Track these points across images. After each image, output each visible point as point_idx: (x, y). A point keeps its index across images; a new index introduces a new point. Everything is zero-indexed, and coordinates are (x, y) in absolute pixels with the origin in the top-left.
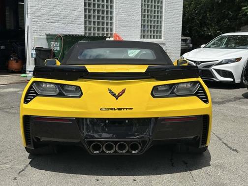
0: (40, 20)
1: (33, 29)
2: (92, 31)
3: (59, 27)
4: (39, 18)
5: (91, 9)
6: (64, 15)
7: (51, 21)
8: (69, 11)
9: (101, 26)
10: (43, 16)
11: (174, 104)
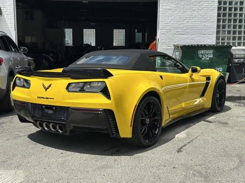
0: (169, 33)
1: (162, 41)
2: (226, 41)
3: (188, 38)
4: (169, 31)
5: (226, 19)
6: (194, 27)
7: (180, 33)
8: (199, 23)
9: (237, 35)
10: (173, 29)
11: (83, 98)
